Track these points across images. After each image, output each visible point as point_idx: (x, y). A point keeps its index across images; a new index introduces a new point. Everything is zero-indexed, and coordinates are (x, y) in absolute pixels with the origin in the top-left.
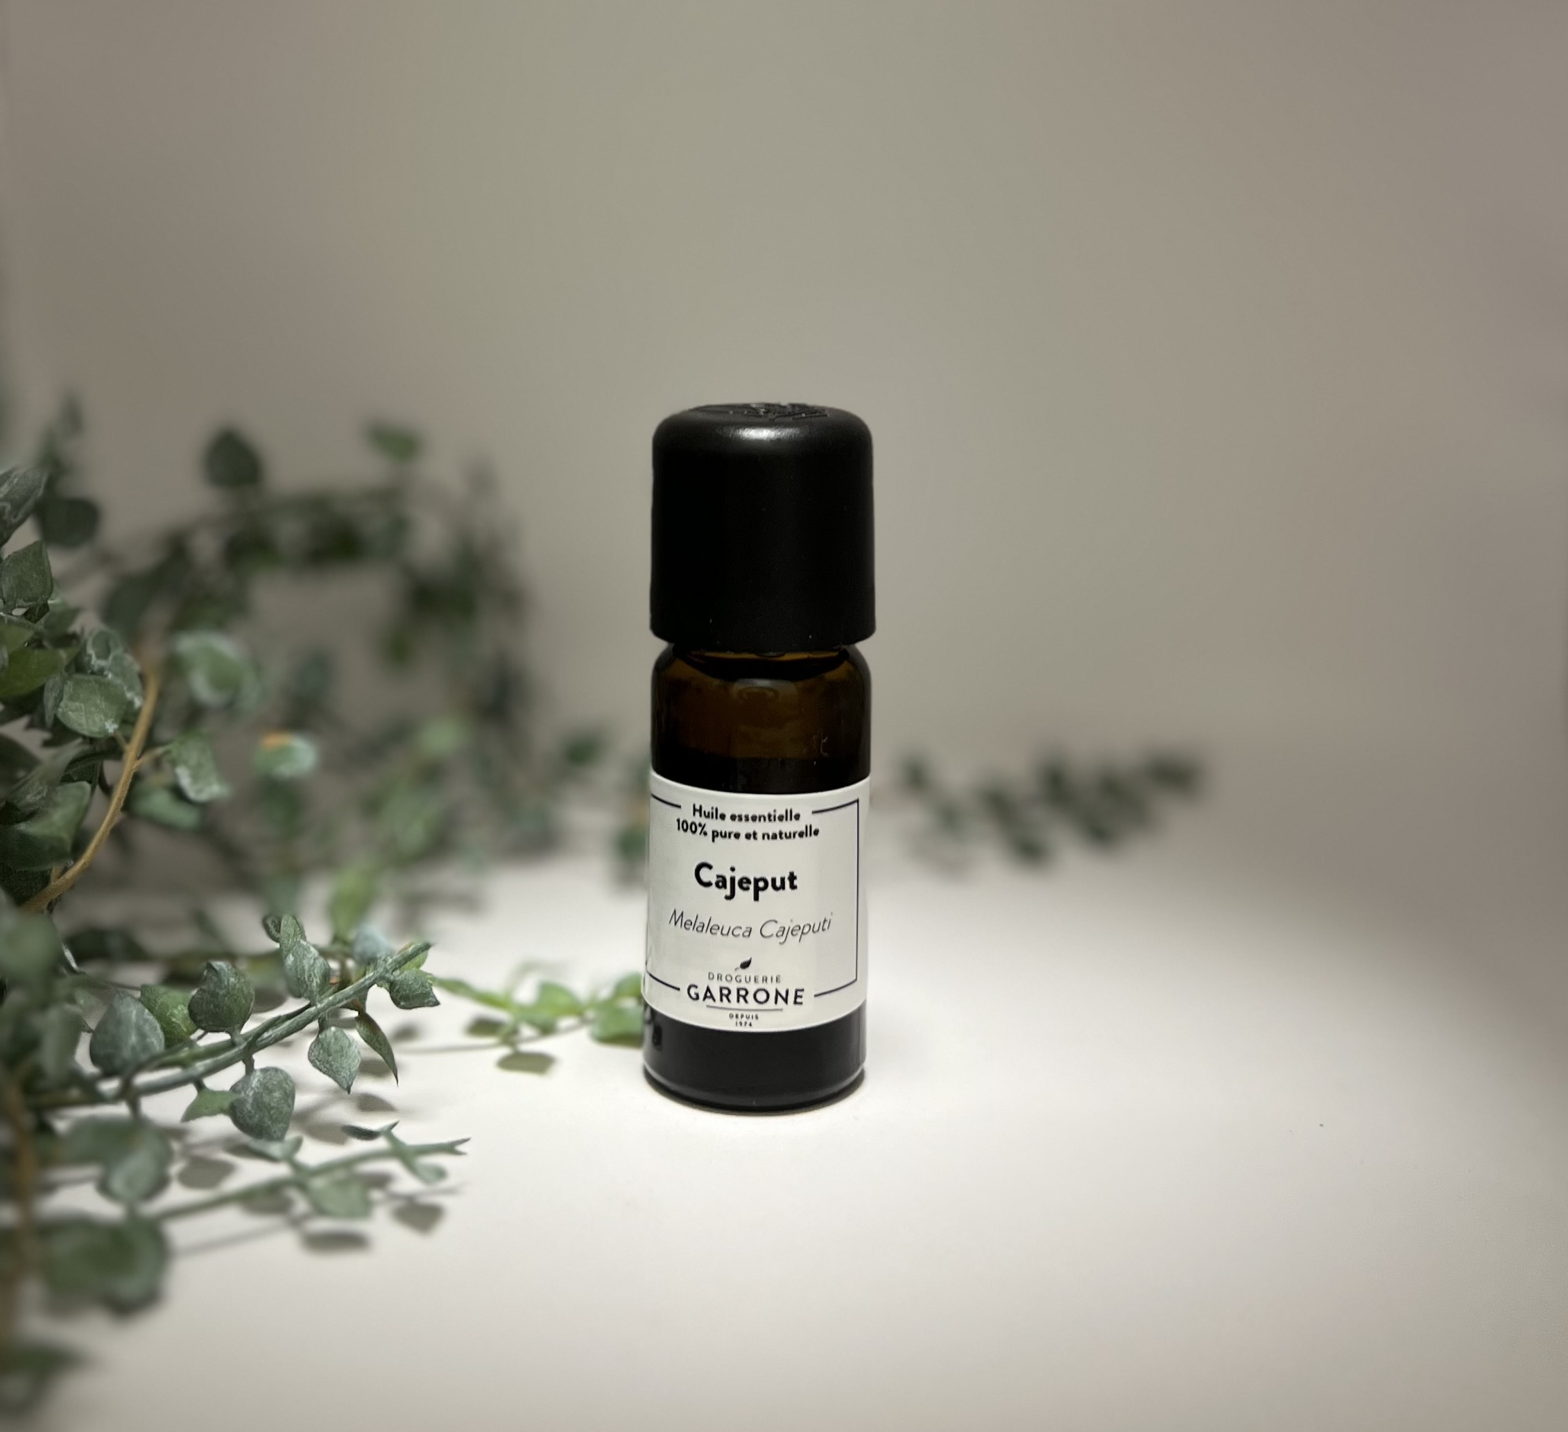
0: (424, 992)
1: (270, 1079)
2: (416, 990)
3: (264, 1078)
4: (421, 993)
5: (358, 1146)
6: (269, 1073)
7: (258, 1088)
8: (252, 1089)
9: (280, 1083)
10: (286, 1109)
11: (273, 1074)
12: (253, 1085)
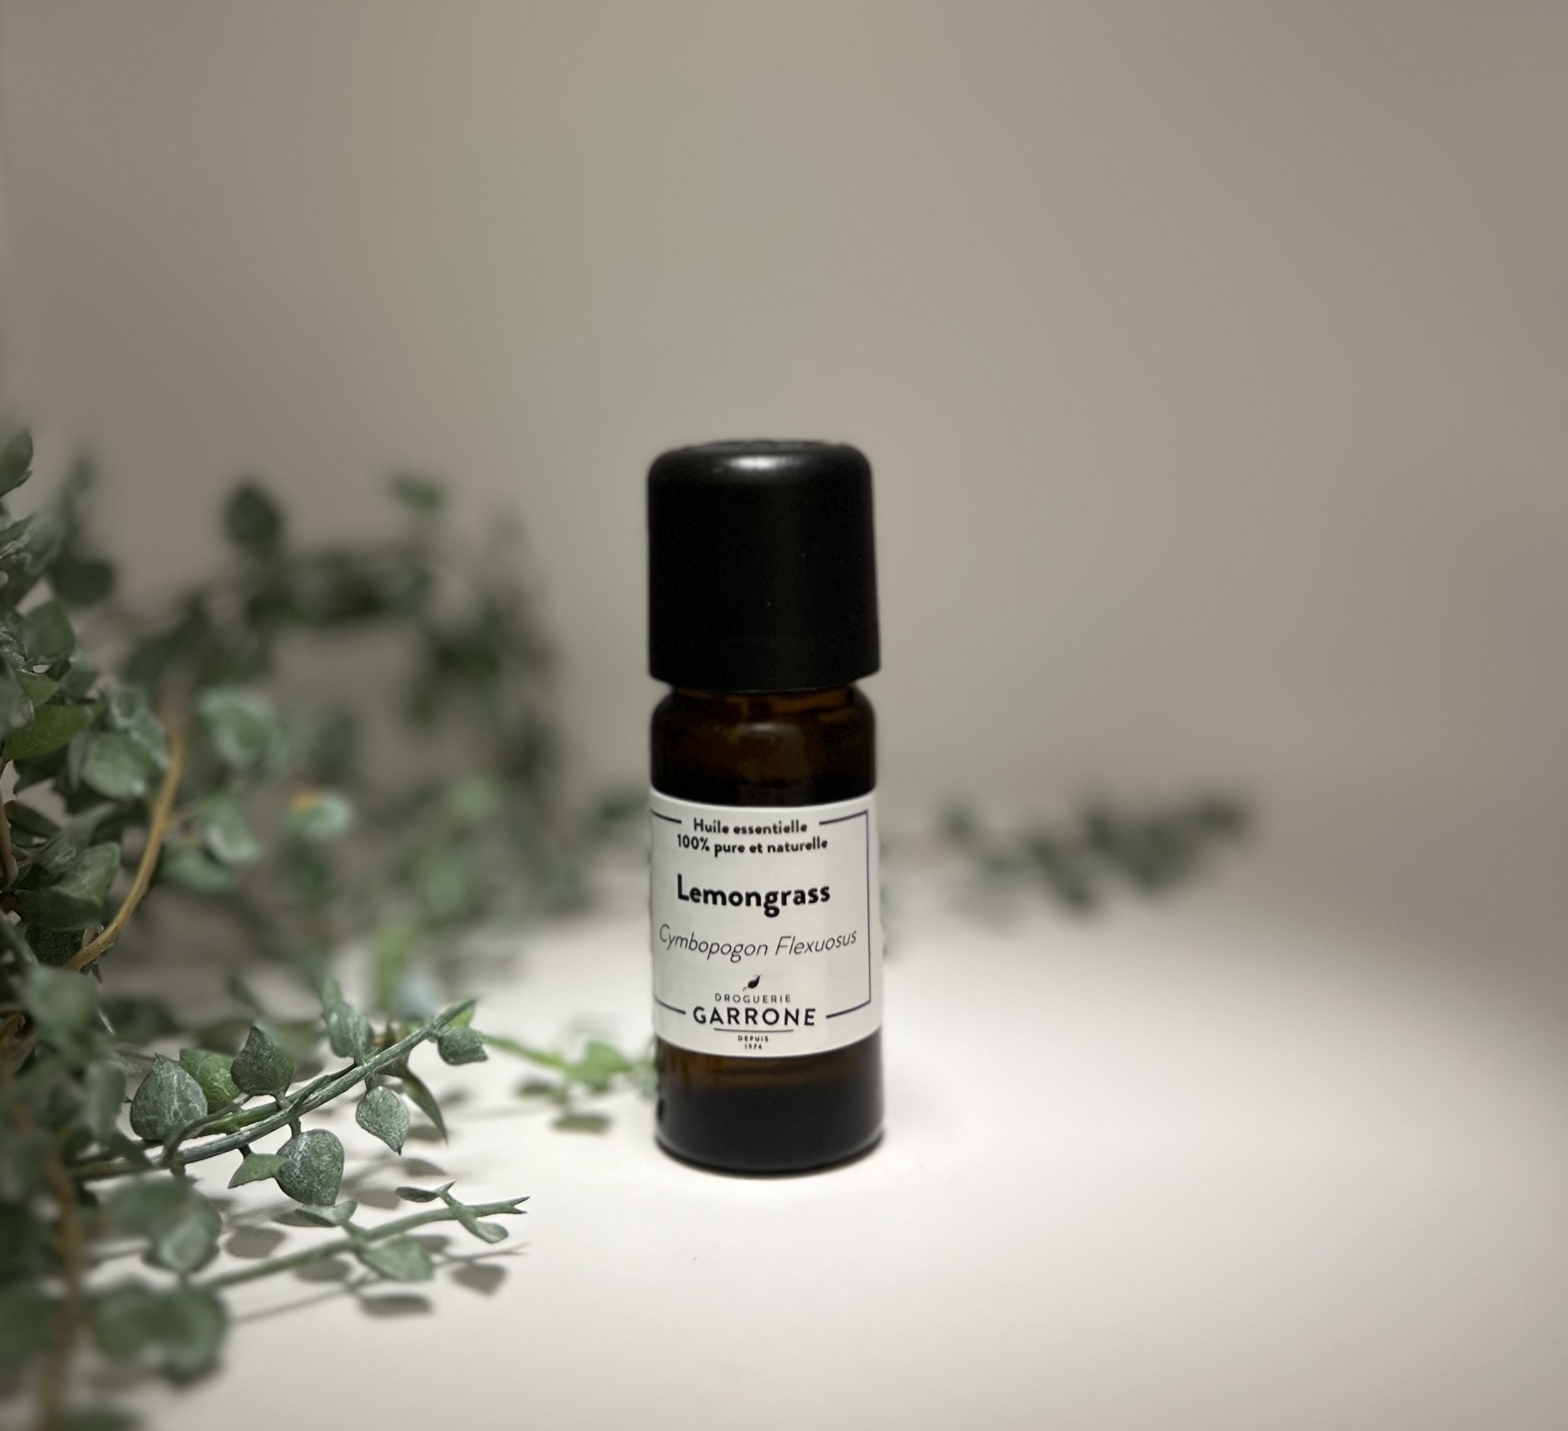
0: (473, 1048)
1: (318, 1142)
2: (465, 1046)
3: (312, 1142)
4: (471, 1049)
5: (412, 1209)
6: (317, 1135)
7: (306, 1152)
8: (300, 1153)
9: (328, 1146)
10: (335, 1172)
11: (321, 1136)
12: (301, 1150)
